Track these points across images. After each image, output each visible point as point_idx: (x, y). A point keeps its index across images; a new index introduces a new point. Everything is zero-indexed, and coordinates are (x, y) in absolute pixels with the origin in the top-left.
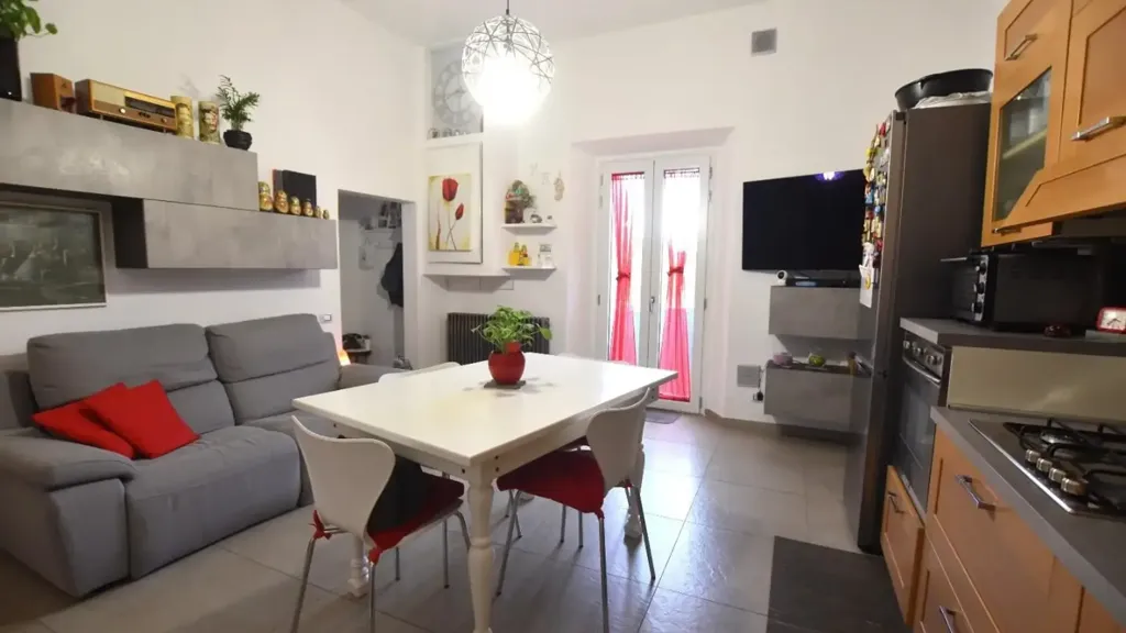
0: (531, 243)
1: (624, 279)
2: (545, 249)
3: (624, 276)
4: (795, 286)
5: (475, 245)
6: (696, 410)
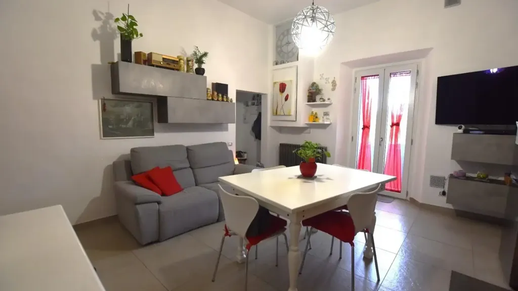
0: (319, 111)
1: (366, 129)
2: (326, 114)
3: (366, 127)
4: (469, 133)
5: (293, 113)
6: (404, 197)
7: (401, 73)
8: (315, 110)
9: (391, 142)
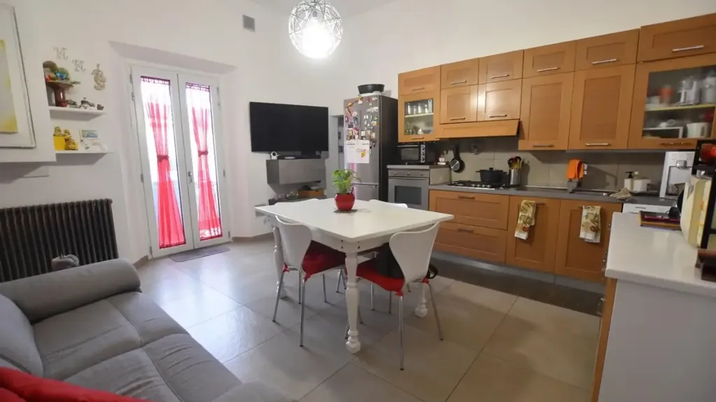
0: (75, 129)
1: (164, 161)
2: (89, 135)
3: (162, 159)
4: (284, 159)
5: (22, 126)
6: (227, 240)
7: (200, 86)
8: (64, 125)
9: (202, 180)
